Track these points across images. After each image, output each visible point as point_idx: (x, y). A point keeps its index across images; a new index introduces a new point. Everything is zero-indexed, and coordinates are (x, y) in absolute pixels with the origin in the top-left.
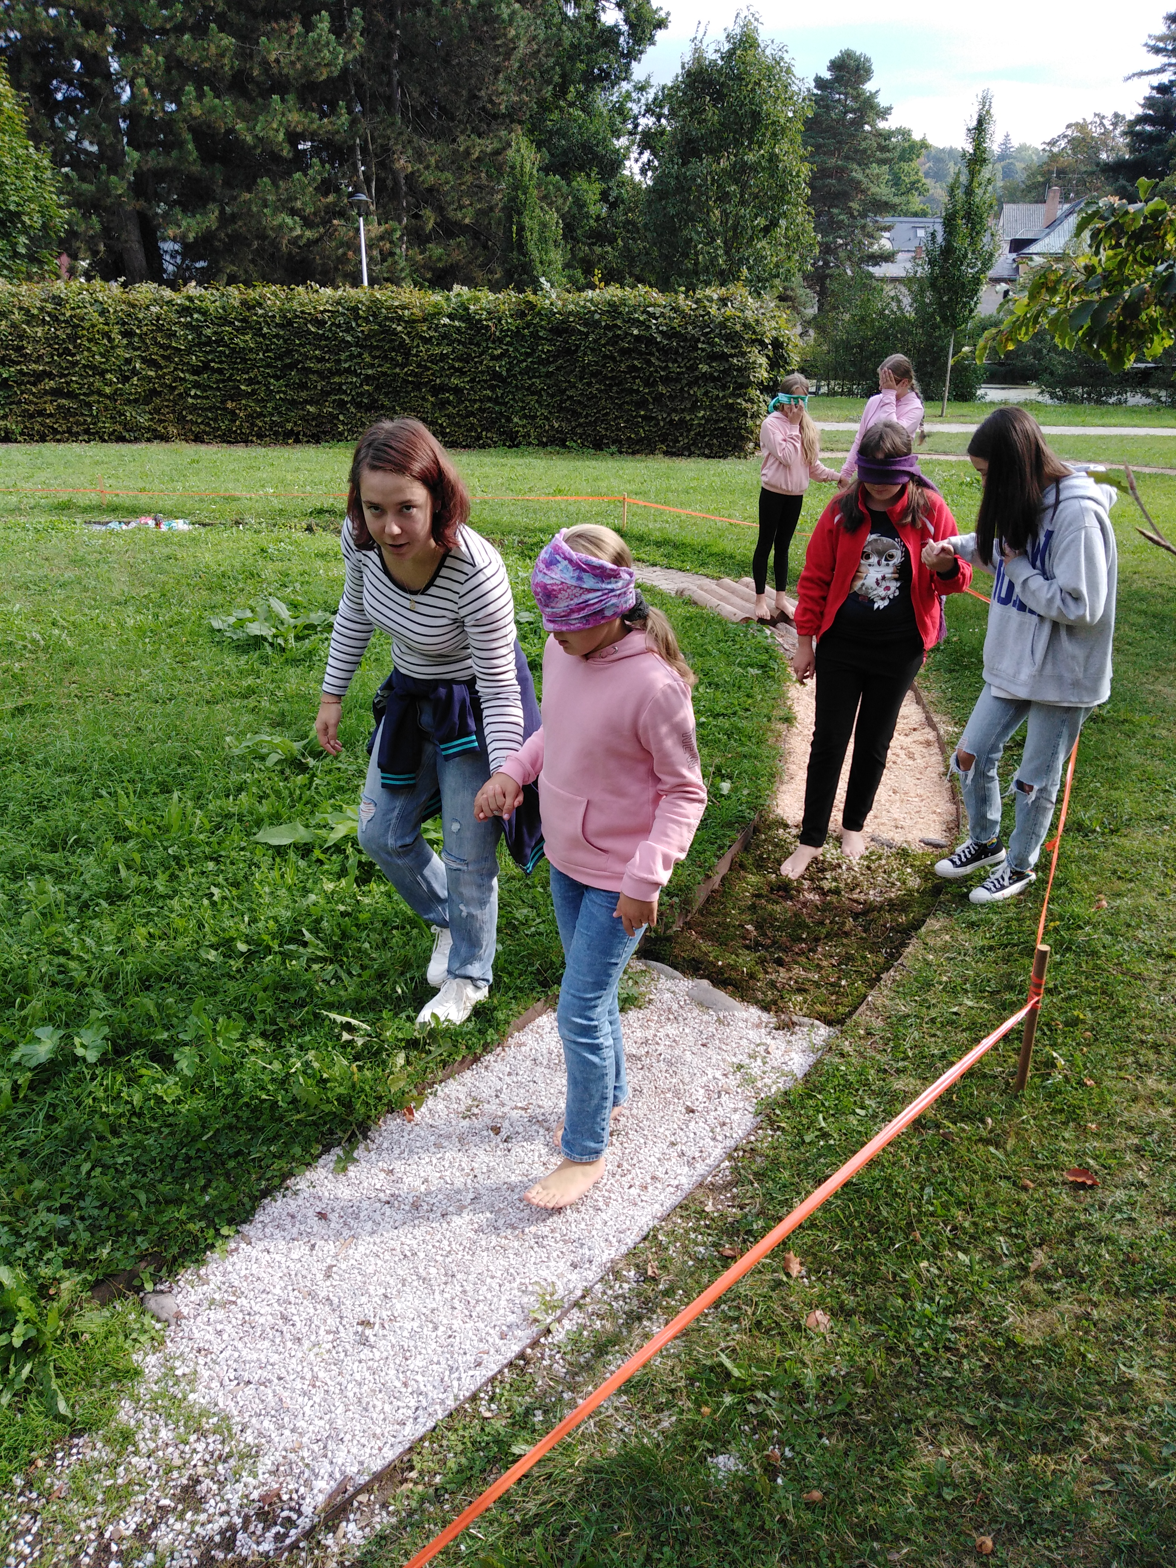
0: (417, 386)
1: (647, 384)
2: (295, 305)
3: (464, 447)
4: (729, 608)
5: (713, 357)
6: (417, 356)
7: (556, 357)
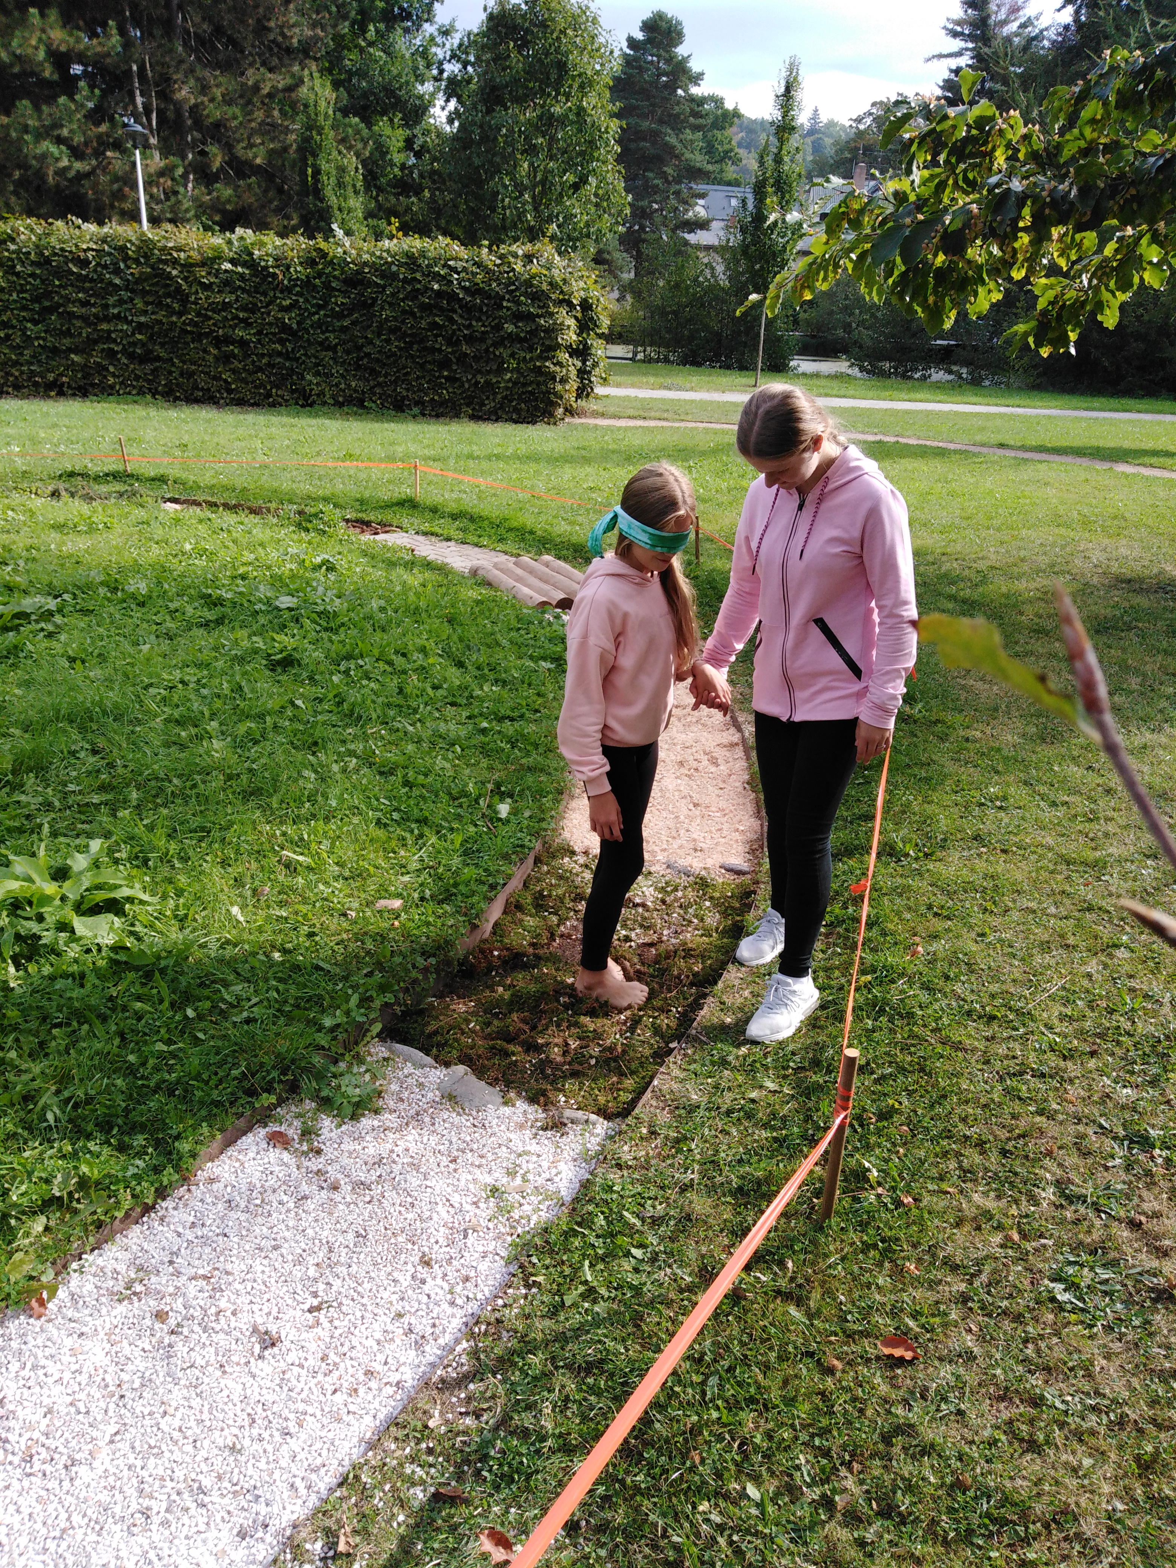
0: (199, 337)
1: (450, 343)
2: (53, 240)
3: (252, 405)
4: (526, 590)
5: (518, 317)
6: (196, 303)
7: (351, 311)
